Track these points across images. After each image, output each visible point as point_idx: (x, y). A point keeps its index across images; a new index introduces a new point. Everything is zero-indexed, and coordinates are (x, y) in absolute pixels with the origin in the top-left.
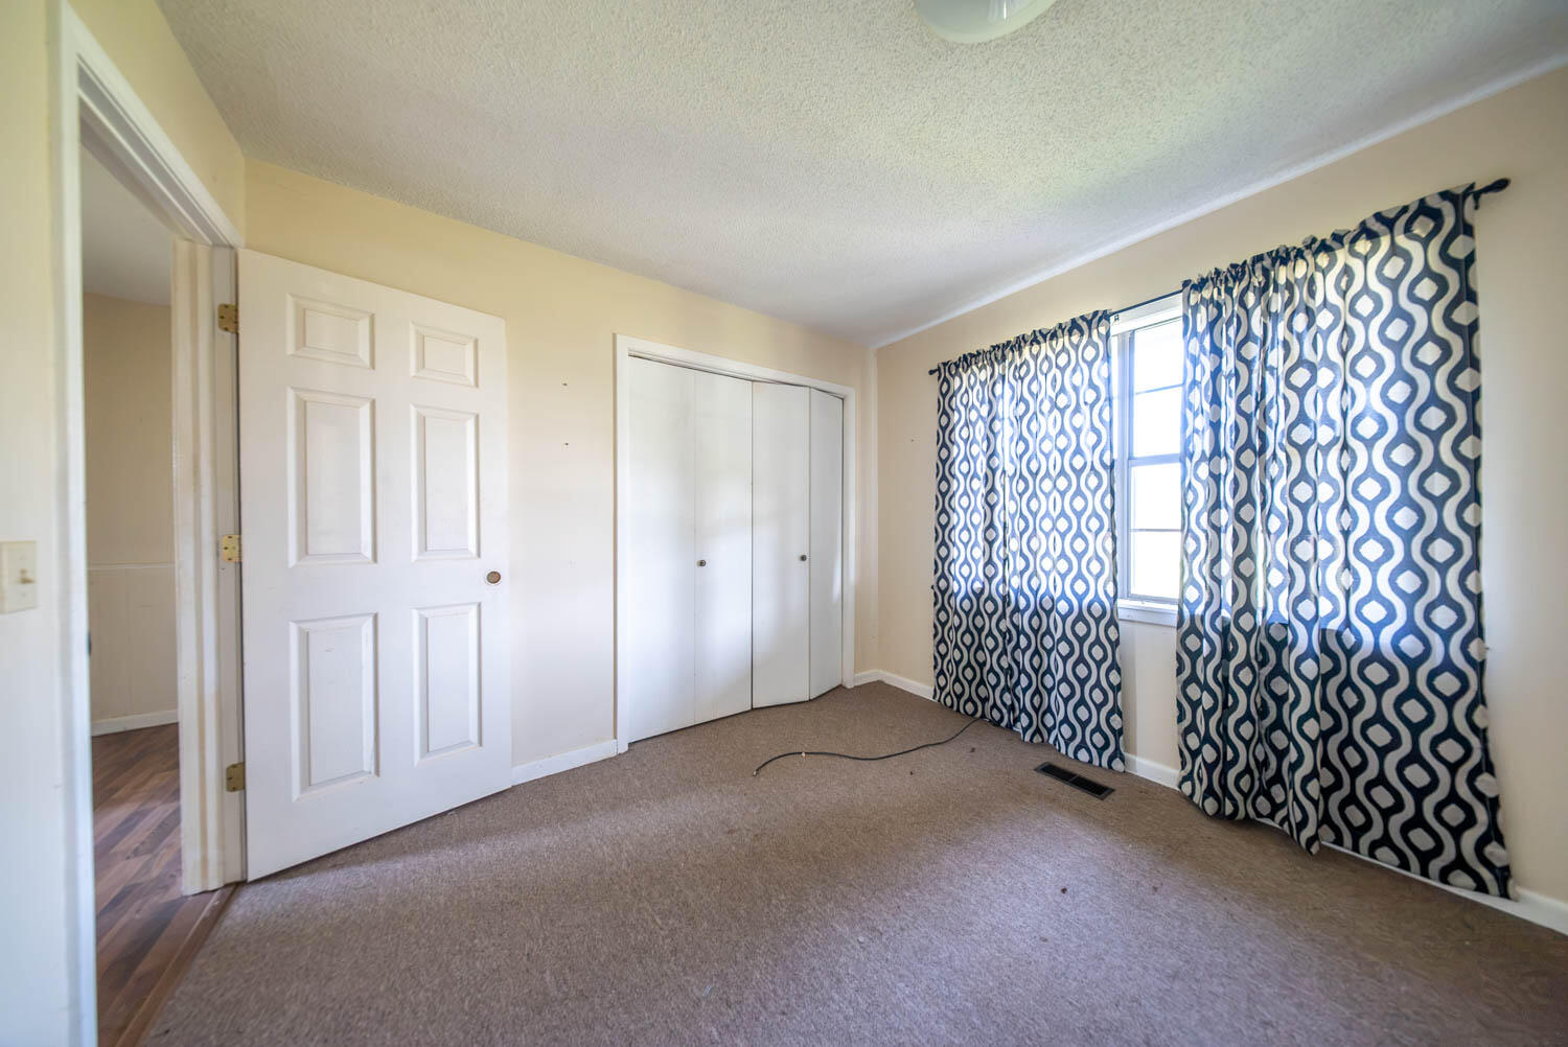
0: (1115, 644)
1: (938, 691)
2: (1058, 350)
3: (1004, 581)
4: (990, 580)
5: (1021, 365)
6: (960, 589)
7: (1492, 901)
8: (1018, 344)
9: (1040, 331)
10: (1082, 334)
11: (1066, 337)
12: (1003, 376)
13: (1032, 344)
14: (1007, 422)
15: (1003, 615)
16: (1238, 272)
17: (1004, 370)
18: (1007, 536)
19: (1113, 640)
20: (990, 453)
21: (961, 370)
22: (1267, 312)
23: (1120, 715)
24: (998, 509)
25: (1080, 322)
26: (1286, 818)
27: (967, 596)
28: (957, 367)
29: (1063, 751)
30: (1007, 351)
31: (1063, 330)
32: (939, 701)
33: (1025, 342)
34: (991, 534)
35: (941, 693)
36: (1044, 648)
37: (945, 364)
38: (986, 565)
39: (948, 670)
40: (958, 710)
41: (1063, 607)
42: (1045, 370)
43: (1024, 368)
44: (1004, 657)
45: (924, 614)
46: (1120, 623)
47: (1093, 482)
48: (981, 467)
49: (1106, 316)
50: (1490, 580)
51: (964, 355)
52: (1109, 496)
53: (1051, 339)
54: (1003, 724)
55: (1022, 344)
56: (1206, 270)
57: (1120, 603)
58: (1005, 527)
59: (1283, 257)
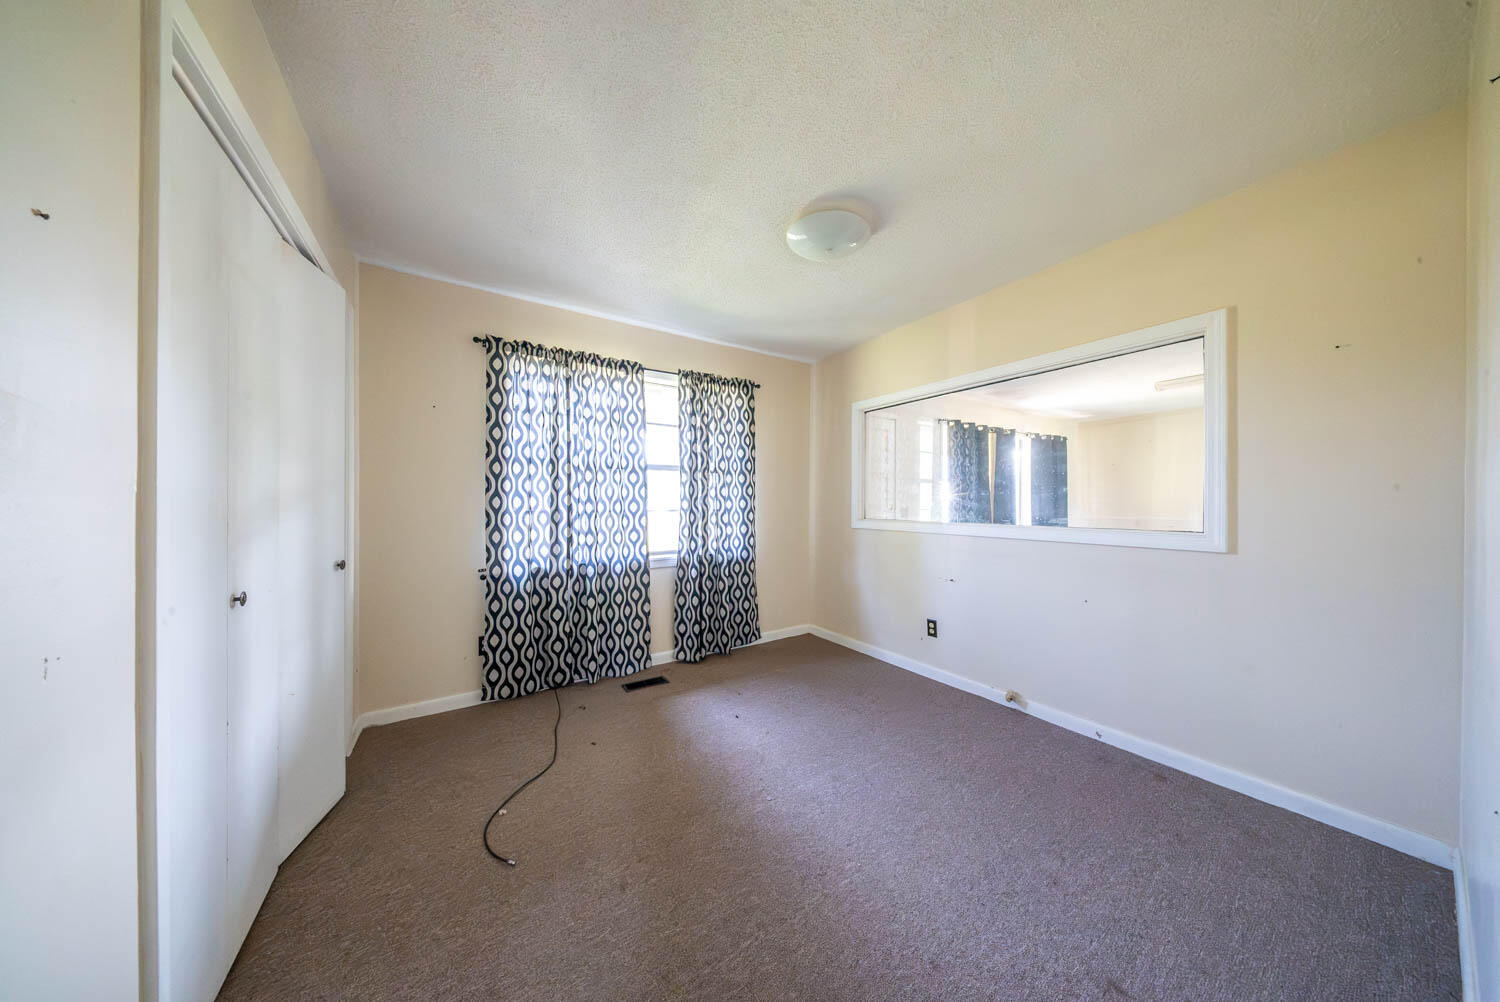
0: (647, 586)
1: (489, 689)
2: (612, 378)
3: (568, 557)
4: (557, 557)
5: (583, 376)
7: (759, 642)
8: (581, 357)
9: (598, 356)
10: (627, 373)
11: (617, 370)
12: (568, 379)
13: (592, 363)
15: (567, 587)
16: (700, 378)
17: (568, 373)
18: (572, 517)
19: (646, 583)
21: (519, 353)
22: (709, 404)
23: (649, 631)
24: (561, 494)
25: (626, 364)
28: (514, 349)
29: (618, 675)
30: (572, 357)
31: (616, 364)
32: (492, 698)
33: (587, 360)
34: (556, 517)
35: (493, 689)
36: (616, 603)
37: (497, 340)
38: (552, 545)
39: (504, 661)
40: (519, 695)
45: (474, 608)
46: (651, 571)
47: (633, 478)
49: (642, 369)
50: (759, 526)
51: (524, 342)
52: (643, 488)
53: (607, 366)
55: (584, 359)
56: (688, 370)
58: (570, 508)
59: (713, 380)
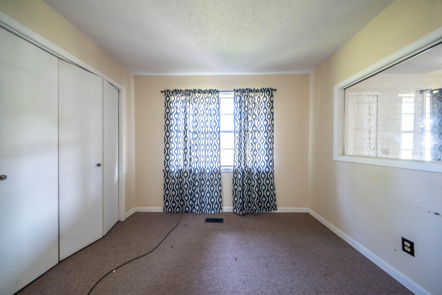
0: (220, 179)
1: (165, 208)
3: (190, 166)
4: (186, 166)
5: (195, 99)
6: (175, 170)
7: (275, 211)
9: (200, 90)
10: (212, 94)
11: (208, 94)
12: (189, 100)
13: (198, 93)
14: (191, 115)
15: (190, 177)
16: (243, 91)
17: (189, 98)
18: (191, 151)
19: (220, 178)
20: (185, 124)
21: (174, 94)
22: (248, 102)
23: (221, 198)
24: (188, 143)
25: (211, 91)
26: (252, 209)
27: (177, 172)
28: (173, 93)
29: (208, 213)
30: (191, 92)
31: (207, 92)
32: (166, 211)
33: (196, 92)
34: (186, 151)
35: (167, 208)
37: (168, 91)
38: (184, 161)
39: (169, 199)
40: (174, 212)
41: (208, 171)
42: (202, 102)
43: (196, 99)
44: (190, 190)
45: (160, 180)
46: (221, 173)
47: (215, 136)
48: (182, 128)
49: (218, 92)
50: (275, 157)
51: (176, 90)
52: (219, 140)
53: (204, 93)
54: (189, 211)
55: (195, 92)
56: (238, 89)
57: (222, 168)
58: (190, 148)
59: (251, 91)
